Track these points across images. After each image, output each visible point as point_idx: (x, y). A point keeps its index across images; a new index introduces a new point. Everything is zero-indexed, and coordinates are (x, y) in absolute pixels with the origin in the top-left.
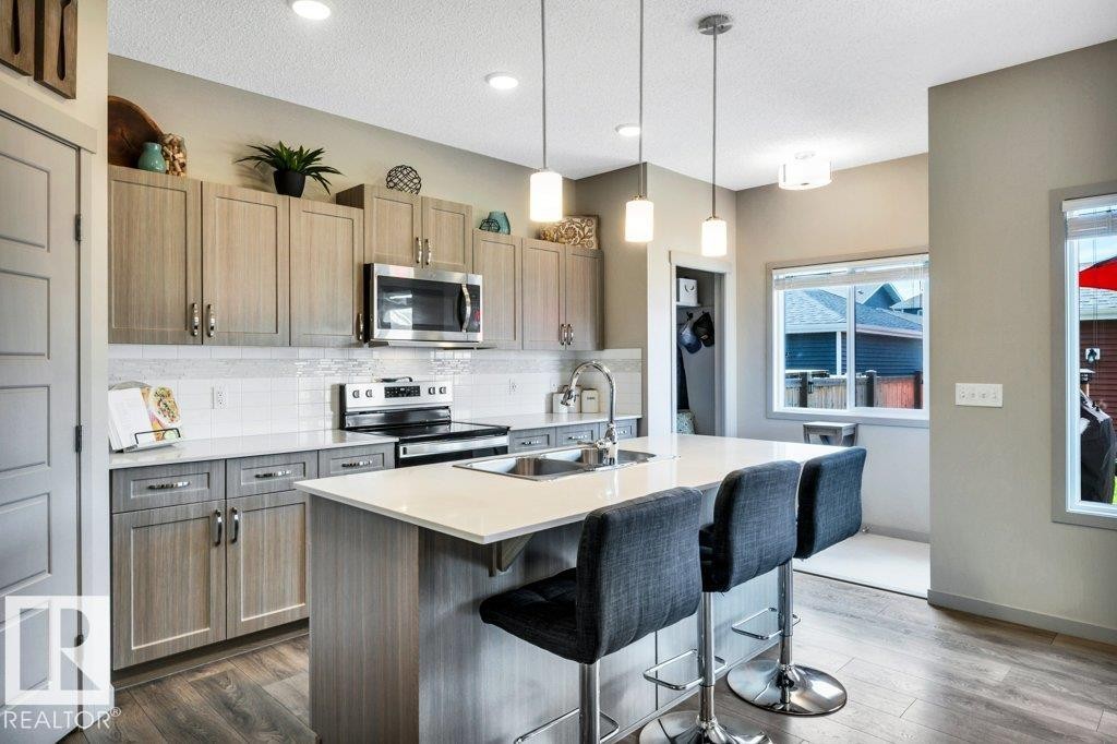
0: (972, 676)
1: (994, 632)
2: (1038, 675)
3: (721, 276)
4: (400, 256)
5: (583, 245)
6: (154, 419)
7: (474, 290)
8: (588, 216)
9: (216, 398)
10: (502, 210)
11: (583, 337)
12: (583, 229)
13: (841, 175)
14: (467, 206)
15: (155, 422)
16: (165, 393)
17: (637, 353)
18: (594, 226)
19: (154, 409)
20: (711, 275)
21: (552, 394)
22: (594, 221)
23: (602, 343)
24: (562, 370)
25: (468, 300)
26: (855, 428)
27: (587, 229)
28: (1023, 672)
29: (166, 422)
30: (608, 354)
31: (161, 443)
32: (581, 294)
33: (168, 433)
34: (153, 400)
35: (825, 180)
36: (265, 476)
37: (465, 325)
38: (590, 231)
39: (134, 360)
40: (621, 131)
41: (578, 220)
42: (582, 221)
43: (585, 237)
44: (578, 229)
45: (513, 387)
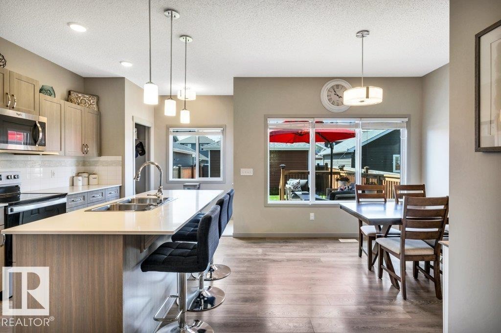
0: (255, 254)
1: (253, 241)
2: (268, 249)
3: (149, 128)
5: (89, 108)
7: (43, 125)
8: (93, 95)
10: (51, 86)
11: (93, 149)
12: (90, 101)
13: (199, 97)
14: (36, 81)
17: (119, 158)
18: (95, 101)
20: (144, 127)
21: (73, 177)
22: (96, 98)
23: (100, 154)
24: (77, 166)
25: (40, 129)
26: (199, 185)
27: (92, 101)
28: (265, 249)
30: (103, 158)
32: (91, 131)
35: (194, 98)
37: (38, 142)
38: (93, 102)
40: (122, 63)
41: (88, 96)
42: (90, 97)
43: (91, 104)
44: (87, 101)
45: (54, 174)
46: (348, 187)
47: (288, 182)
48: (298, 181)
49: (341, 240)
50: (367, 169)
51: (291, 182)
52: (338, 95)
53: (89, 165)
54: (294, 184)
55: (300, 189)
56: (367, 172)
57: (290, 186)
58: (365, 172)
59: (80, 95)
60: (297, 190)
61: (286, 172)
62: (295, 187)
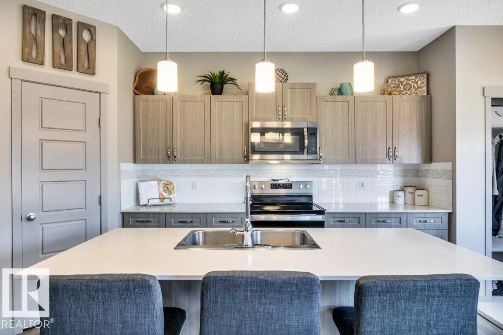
4: (269, 116)
5: (417, 94)
6: (160, 194)
8: (419, 74)
9: (194, 185)
11: (410, 155)
12: (417, 83)
14: (313, 84)
15: (161, 195)
16: (168, 183)
17: (448, 166)
18: (425, 80)
19: (161, 190)
21: (394, 191)
22: (425, 76)
23: (430, 159)
24: (404, 176)
25: (306, 137)
27: (419, 83)
29: (166, 195)
30: (434, 166)
31: (162, 203)
33: (166, 199)
34: (161, 186)
36: (183, 222)
37: (306, 150)
38: (422, 83)
39: (163, 170)
41: (413, 78)
42: (416, 78)
43: (418, 88)
44: (412, 84)
45: (362, 186)
53: (421, 176)
59: (402, 79)
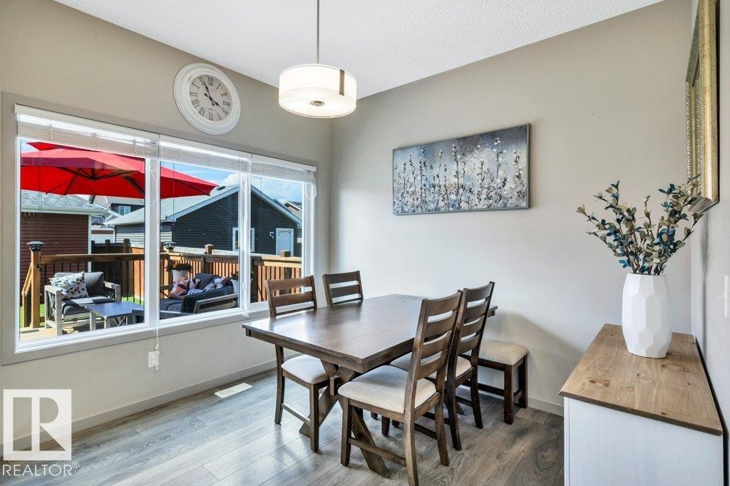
46: (194, 281)
47: (53, 280)
48: (79, 275)
49: (221, 394)
50: (210, 249)
51: (61, 279)
52: (211, 99)
54: (70, 282)
55: (85, 292)
56: (210, 252)
57: (59, 289)
58: (206, 253)
60: (77, 295)
61: (46, 259)
62: (73, 290)
